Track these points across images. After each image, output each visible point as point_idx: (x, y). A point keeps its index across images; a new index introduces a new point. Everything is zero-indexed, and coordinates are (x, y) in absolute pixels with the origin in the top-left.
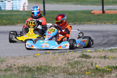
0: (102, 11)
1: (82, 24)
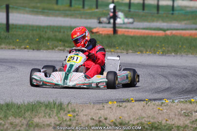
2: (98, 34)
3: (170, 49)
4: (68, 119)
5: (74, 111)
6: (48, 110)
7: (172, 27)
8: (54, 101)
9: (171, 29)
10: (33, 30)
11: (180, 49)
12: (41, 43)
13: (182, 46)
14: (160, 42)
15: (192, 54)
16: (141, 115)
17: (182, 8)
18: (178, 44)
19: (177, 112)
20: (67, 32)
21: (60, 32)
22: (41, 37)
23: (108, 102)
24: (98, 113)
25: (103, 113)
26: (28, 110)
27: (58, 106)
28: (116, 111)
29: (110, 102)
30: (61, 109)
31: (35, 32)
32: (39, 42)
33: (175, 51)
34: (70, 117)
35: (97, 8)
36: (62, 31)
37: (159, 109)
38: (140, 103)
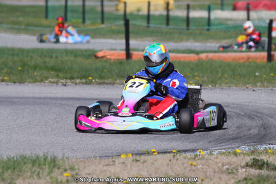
0: (124, 52)
1: (107, 84)
2: (105, 59)
3: (205, 79)
4: (64, 180)
5: (72, 169)
6: (36, 168)
7: (208, 49)
8: (44, 155)
9: (207, 52)
10: (13, 55)
11: (220, 78)
12: (26, 72)
13: (222, 75)
14: (192, 69)
15: (236, 86)
16: (166, 173)
17: (222, 22)
18: (217, 72)
19: (216, 168)
20: (62, 57)
21: (51, 57)
22: (24, 65)
23: (120, 155)
24: (105, 171)
25: (113, 171)
26: (8, 168)
27: (51, 162)
28: (131, 168)
29: (122, 156)
30: (54, 166)
31: (16, 58)
32: (22, 71)
33: (212, 82)
34: (67, 176)
35: (103, 22)
36: (54, 55)
37: (192, 164)
38: (165, 156)
